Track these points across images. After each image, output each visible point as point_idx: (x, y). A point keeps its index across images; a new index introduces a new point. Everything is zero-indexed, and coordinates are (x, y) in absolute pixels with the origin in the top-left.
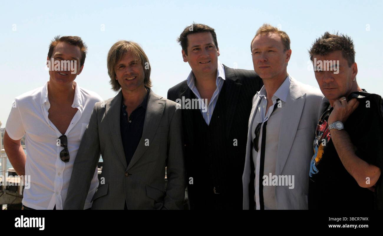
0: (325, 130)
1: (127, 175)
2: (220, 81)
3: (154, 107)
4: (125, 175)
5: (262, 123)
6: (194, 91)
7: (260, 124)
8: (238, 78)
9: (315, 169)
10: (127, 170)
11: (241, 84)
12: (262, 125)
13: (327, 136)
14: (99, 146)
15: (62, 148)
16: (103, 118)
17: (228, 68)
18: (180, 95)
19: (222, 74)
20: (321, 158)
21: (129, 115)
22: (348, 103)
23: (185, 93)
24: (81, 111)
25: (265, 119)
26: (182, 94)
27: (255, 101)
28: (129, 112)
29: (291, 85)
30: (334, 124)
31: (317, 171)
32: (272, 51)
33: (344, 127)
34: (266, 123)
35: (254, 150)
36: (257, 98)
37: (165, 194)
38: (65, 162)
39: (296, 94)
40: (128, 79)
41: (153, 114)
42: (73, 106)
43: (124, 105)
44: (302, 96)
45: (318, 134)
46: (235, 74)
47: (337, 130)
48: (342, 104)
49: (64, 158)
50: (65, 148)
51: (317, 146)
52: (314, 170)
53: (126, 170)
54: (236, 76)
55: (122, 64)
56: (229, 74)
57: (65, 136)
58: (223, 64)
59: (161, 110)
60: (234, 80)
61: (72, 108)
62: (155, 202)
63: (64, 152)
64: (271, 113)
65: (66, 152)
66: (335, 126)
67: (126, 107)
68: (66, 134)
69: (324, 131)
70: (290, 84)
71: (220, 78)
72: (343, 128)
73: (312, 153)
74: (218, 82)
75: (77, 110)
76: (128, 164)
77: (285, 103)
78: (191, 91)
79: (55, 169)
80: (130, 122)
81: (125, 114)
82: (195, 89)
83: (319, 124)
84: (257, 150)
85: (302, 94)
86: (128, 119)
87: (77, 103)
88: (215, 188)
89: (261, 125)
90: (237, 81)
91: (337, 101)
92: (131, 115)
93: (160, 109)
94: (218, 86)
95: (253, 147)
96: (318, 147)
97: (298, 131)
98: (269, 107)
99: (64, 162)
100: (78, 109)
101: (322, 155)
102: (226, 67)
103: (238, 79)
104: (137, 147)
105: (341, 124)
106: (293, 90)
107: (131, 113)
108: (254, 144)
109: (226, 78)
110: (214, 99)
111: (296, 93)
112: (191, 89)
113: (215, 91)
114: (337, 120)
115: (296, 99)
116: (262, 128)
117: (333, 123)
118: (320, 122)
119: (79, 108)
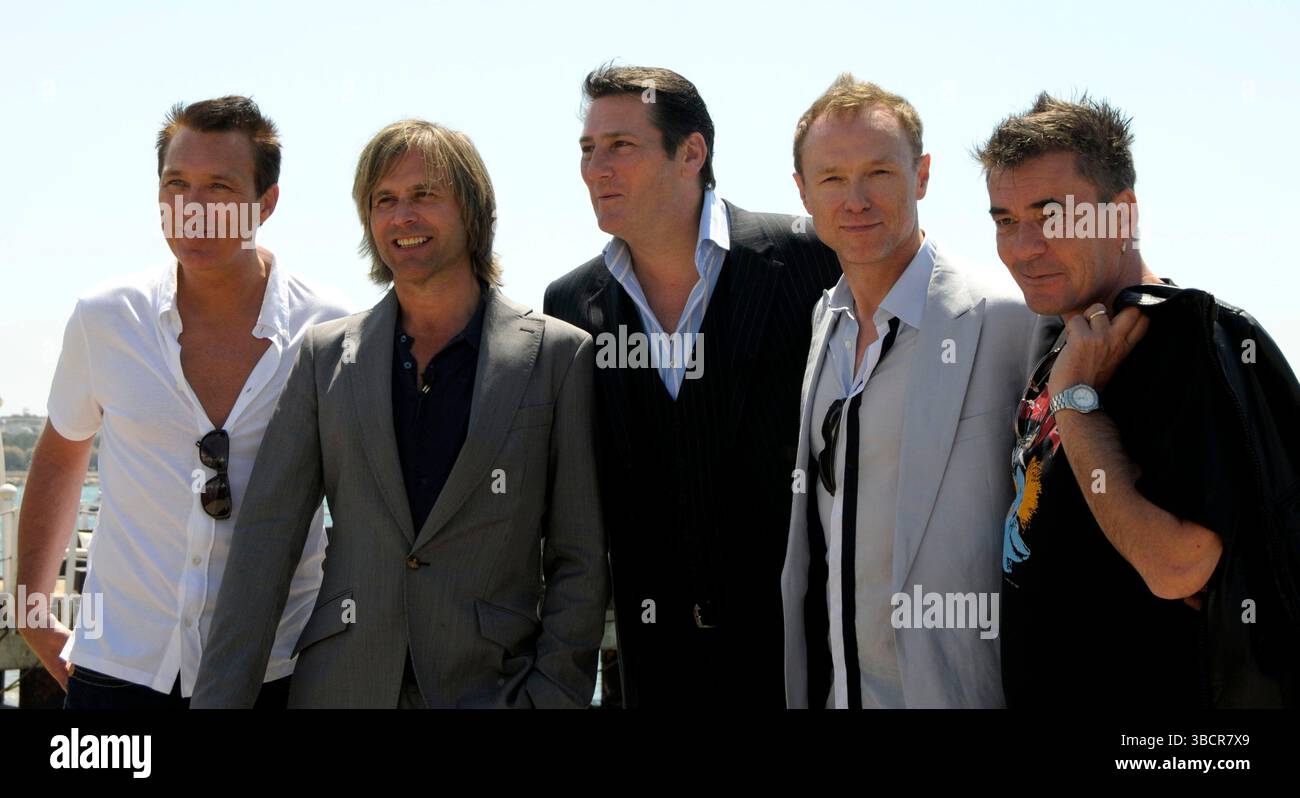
0: (1046, 416)
1: (413, 565)
2: (710, 257)
3: (507, 343)
4: (408, 567)
5: (845, 400)
6: (628, 284)
7: (838, 404)
8: (772, 244)
9: (1021, 547)
10: (414, 549)
11: (781, 264)
12: (846, 407)
13: (1051, 434)
14: (321, 471)
15: (213, 473)
16: (334, 379)
17: (741, 210)
18: (586, 303)
19: (719, 233)
20: (1037, 510)
21: (422, 368)
22: (1111, 324)
23: (600, 295)
24: (280, 348)
25: (853, 388)
26: (590, 299)
27: (819, 323)
28: (423, 357)
29: (935, 269)
30: (1068, 393)
31: (1027, 553)
32: (883, 172)
33: (1100, 403)
34: (857, 401)
35: (821, 487)
36: (824, 313)
37: (538, 628)
38: (217, 519)
39: (953, 300)
40: (399, 242)
41: (502, 366)
42: (256, 333)
43: (405, 334)
44: (973, 306)
45: (1023, 431)
46: (761, 228)
47: (1077, 413)
48: (1090, 328)
49: (214, 506)
50: (218, 471)
51: (1022, 467)
52: (1018, 549)
53: (411, 549)
54: (765, 237)
55: (386, 192)
56: (741, 232)
57: (224, 434)
58: (723, 200)
59: (529, 350)
60: (760, 250)
61: (254, 338)
62: (507, 656)
63: (217, 486)
64: (874, 364)
65: (223, 485)
66: (1071, 399)
67: (410, 341)
68: (228, 426)
69: (1045, 419)
70: (931, 265)
71: (709, 242)
72: (1096, 406)
73: (1010, 493)
74: (705, 259)
75: (267, 343)
76: (417, 528)
77: (917, 331)
78: (620, 287)
79: (184, 542)
80: (426, 389)
81: (408, 365)
82: (633, 279)
83: (1027, 398)
84: (831, 489)
85: (973, 299)
86: (420, 378)
87: (272, 320)
88: (697, 608)
89: (841, 406)
90: (769, 252)
91: (1077, 317)
92: (428, 368)
93: (525, 350)
94: (705, 272)
95: (819, 478)
96: (1024, 471)
97: (963, 422)
98: (869, 344)
99: (214, 520)
100: (271, 342)
101: (1038, 500)
102: (733, 207)
103: (771, 248)
104: (451, 475)
105: (1089, 393)
106: (942, 288)
107: (428, 361)
108: (820, 469)
109: (732, 242)
110: (690, 311)
111: (951, 296)
112: (620, 280)
113: (696, 286)
114: (1077, 381)
115: (952, 317)
116: (848, 414)
117: (1065, 391)
118: (1030, 391)
119: (274, 339)
